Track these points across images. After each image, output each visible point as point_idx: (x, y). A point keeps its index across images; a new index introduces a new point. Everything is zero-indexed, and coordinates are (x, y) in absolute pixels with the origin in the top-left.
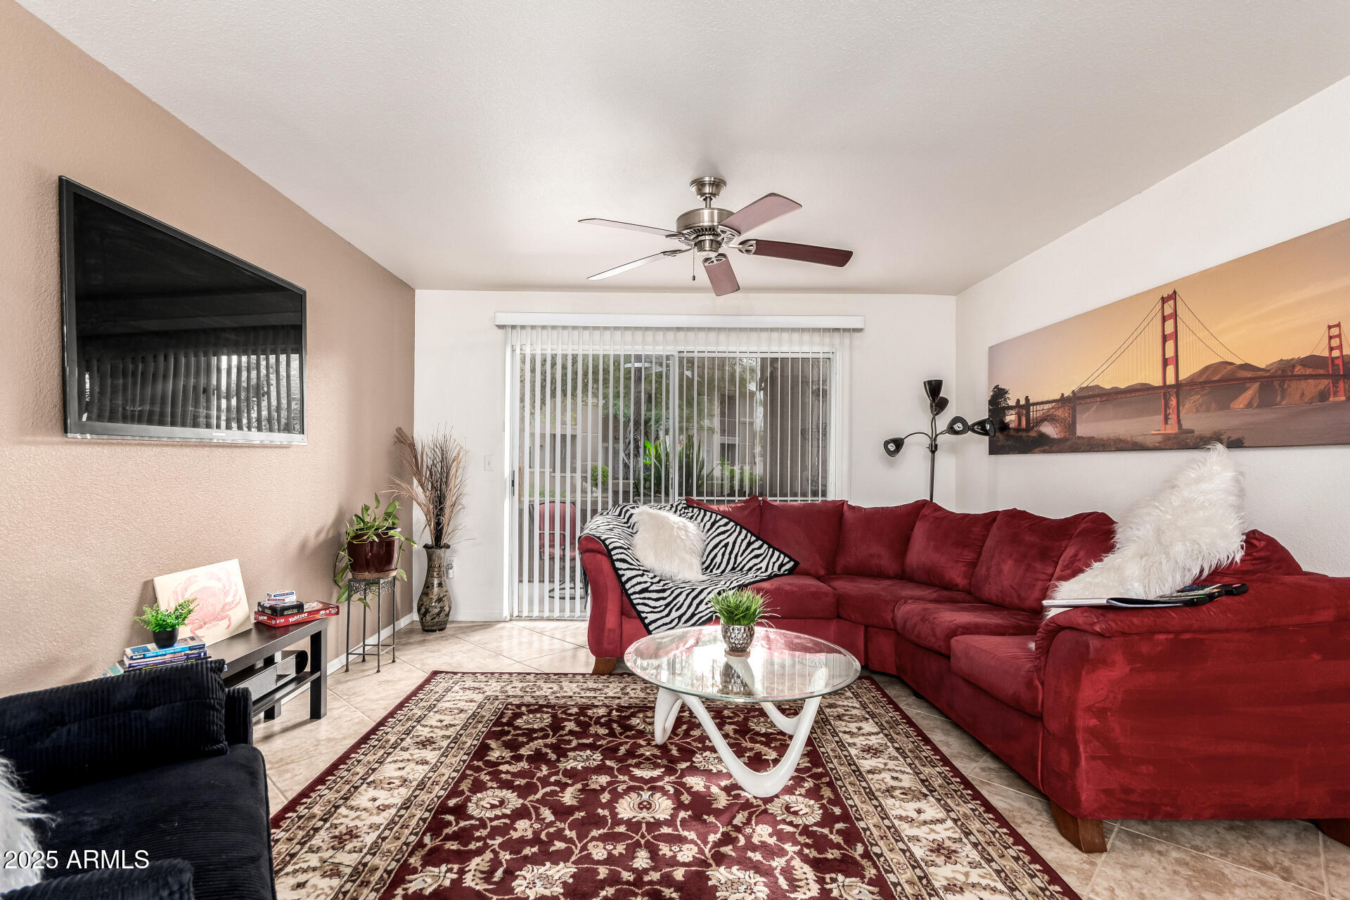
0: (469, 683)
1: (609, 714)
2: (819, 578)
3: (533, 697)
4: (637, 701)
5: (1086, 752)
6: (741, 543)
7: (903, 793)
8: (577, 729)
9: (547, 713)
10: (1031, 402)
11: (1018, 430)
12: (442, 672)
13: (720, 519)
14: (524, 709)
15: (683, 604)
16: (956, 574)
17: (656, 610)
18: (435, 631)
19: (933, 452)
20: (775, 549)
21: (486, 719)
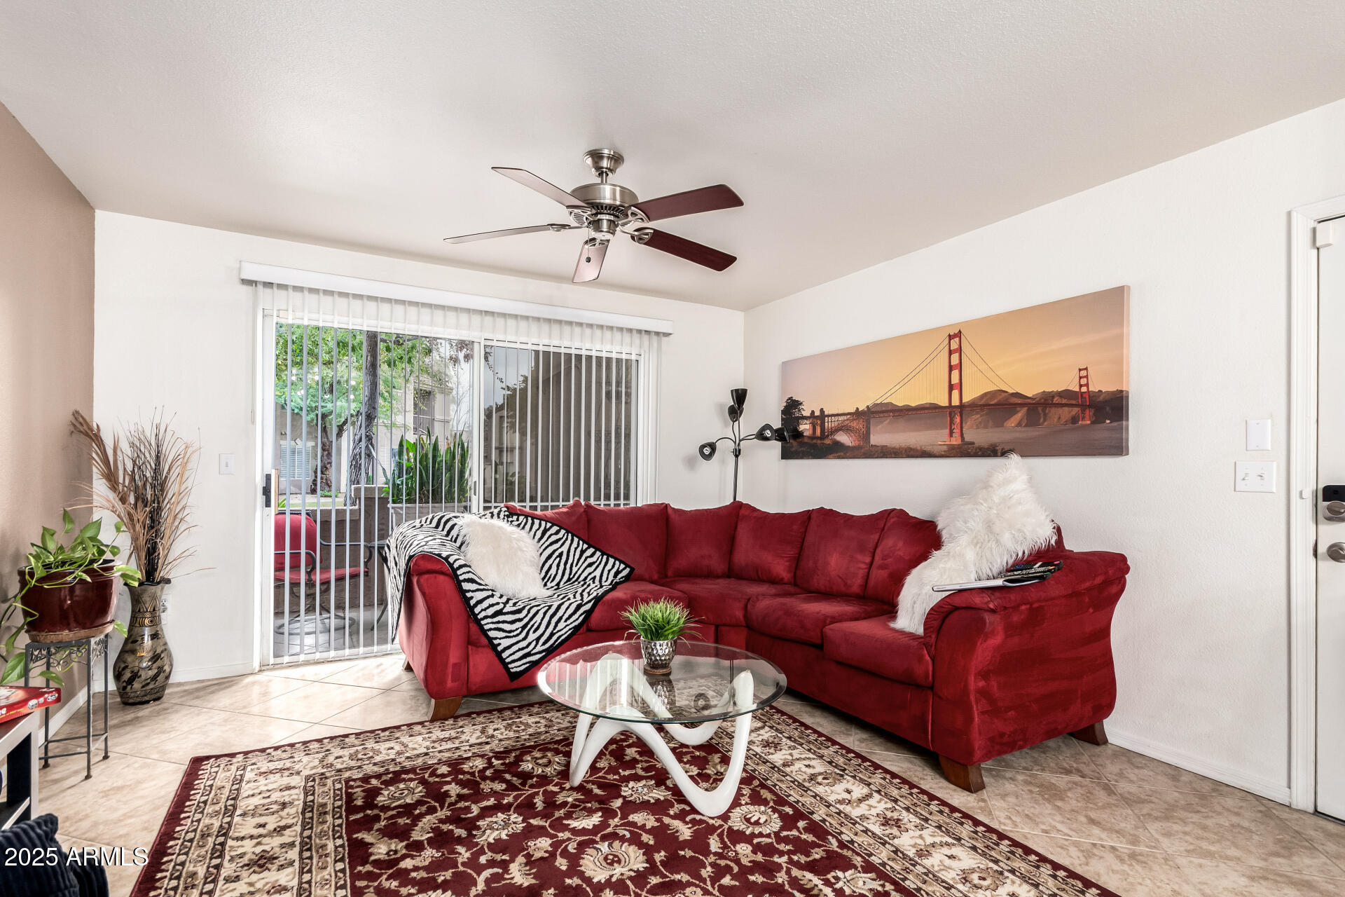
0: (264, 766)
1: (490, 765)
2: (653, 582)
3: (375, 764)
4: (511, 742)
5: (977, 710)
6: (575, 552)
7: (824, 779)
8: (466, 791)
9: (411, 780)
10: (826, 413)
11: (813, 437)
12: (208, 758)
13: (551, 527)
14: (374, 782)
15: (540, 624)
16: (781, 568)
17: (512, 634)
18: (148, 702)
19: (737, 456)
20: (609, 556)
21: (329, 807)
